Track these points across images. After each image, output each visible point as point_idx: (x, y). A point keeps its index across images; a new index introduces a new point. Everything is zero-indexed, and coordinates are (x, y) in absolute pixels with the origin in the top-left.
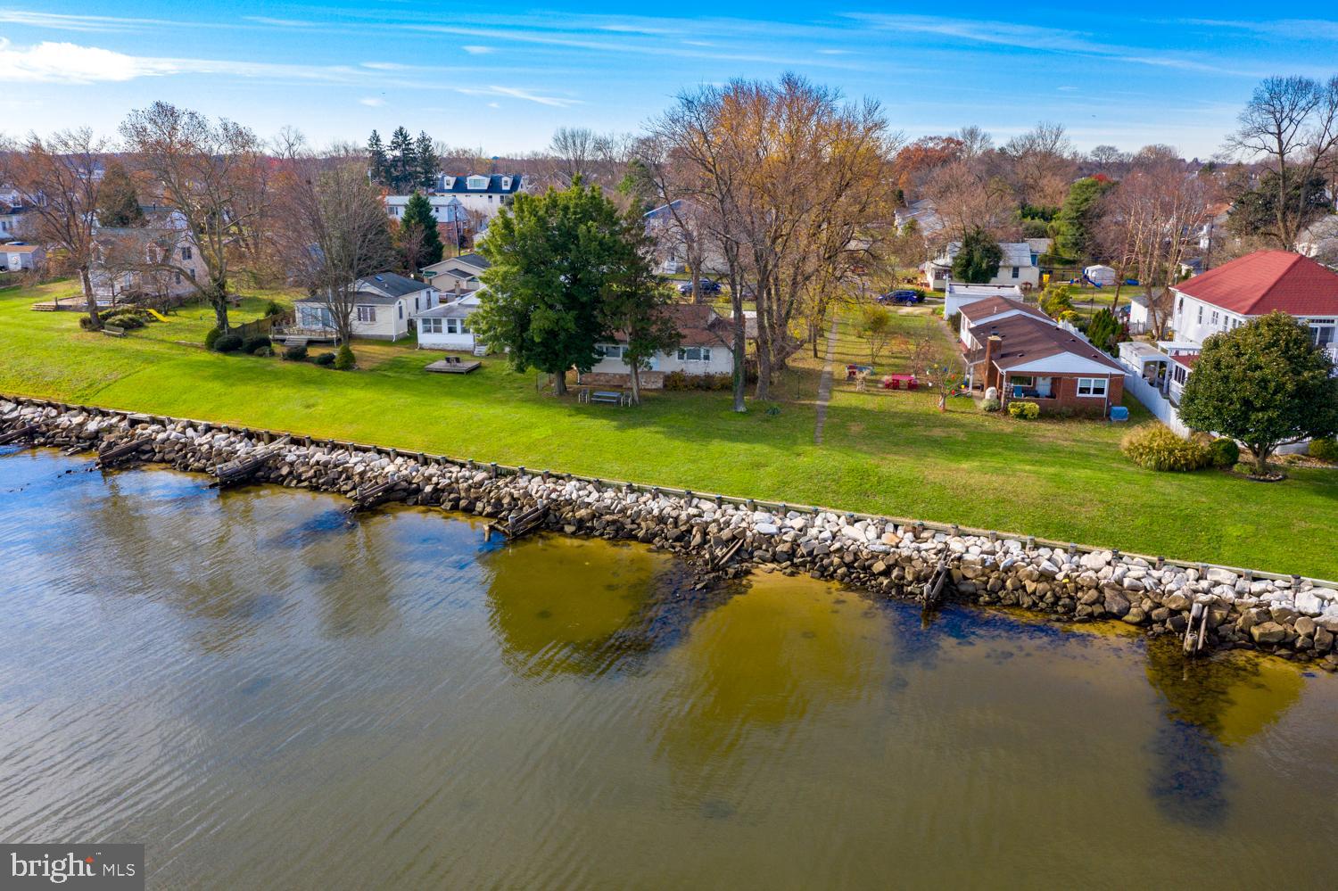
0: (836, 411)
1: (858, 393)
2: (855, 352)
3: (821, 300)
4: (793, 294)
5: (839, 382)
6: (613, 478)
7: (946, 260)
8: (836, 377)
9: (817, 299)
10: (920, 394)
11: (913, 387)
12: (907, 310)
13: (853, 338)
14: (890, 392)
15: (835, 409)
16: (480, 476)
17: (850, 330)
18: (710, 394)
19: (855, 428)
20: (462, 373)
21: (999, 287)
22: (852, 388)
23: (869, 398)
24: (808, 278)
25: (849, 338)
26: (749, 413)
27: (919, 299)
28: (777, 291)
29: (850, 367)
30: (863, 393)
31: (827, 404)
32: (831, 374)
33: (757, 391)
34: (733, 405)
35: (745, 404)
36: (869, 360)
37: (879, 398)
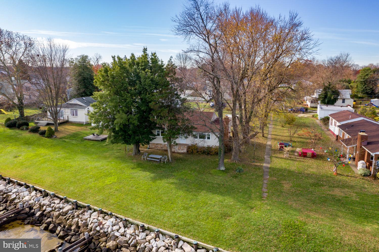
0: (274, 171)
1: (285, 159)
2: (281, 134)
3: (266, 111)
4: (253, 108)
5: (275, 151)
6: (135, 218)
7: (316, 96)
8: (273, 148)
9: (264, 110)
10: (319, 161)
11: (314, 156)
12: (301, 115)
13: (280, 127)
14: (302, 159)
15: (273, 169)
16: (68, 207)
17: (278, 123)
18: (209, 157)
19: (286, 186)
20: (99, 141)
21: (341, 106)
22: (281, 156)
23: (292, 162)
24: (260, 100)
25: (278, 127)
26: (227, 171)
27: (305, 110)
28: (245, 107)
29: (280, 144)
30: (288, 159)
31: (269, 166)
32: (270, 146)
33: (232, 157)
34: (218, 166)
35: (225, 165)
36: (288, 139)
37: (297, 163)
